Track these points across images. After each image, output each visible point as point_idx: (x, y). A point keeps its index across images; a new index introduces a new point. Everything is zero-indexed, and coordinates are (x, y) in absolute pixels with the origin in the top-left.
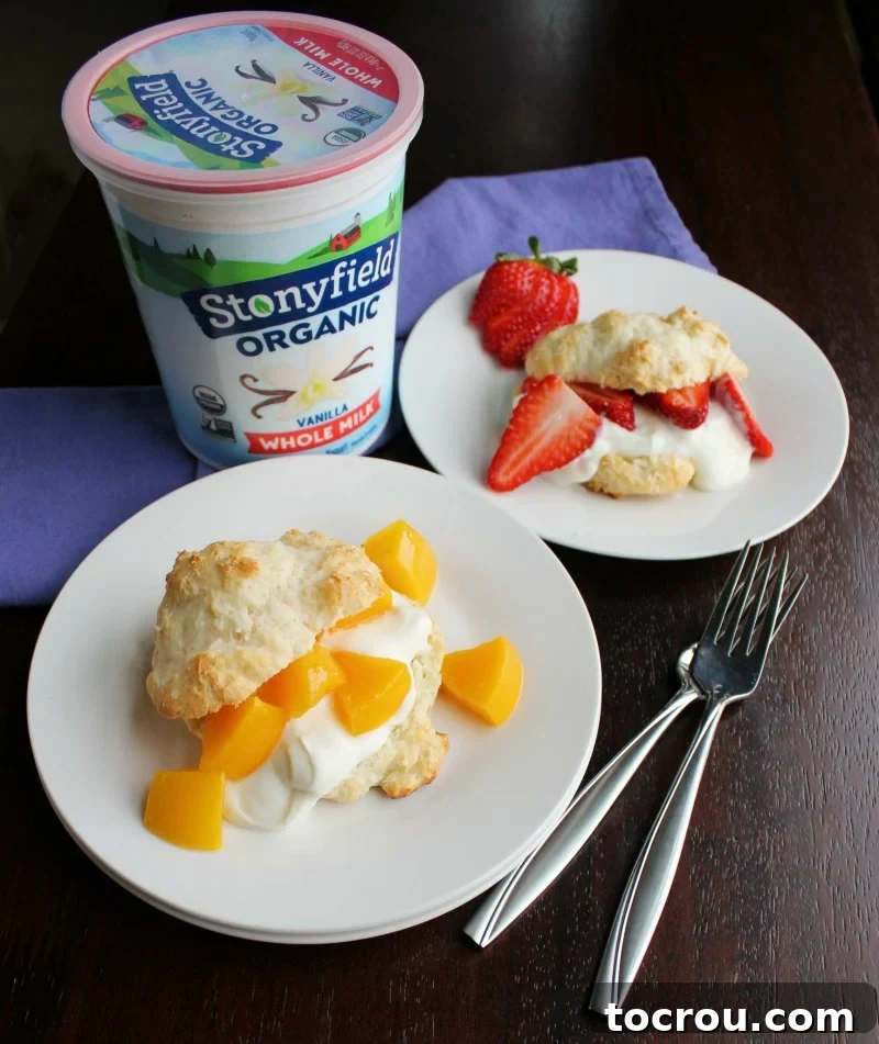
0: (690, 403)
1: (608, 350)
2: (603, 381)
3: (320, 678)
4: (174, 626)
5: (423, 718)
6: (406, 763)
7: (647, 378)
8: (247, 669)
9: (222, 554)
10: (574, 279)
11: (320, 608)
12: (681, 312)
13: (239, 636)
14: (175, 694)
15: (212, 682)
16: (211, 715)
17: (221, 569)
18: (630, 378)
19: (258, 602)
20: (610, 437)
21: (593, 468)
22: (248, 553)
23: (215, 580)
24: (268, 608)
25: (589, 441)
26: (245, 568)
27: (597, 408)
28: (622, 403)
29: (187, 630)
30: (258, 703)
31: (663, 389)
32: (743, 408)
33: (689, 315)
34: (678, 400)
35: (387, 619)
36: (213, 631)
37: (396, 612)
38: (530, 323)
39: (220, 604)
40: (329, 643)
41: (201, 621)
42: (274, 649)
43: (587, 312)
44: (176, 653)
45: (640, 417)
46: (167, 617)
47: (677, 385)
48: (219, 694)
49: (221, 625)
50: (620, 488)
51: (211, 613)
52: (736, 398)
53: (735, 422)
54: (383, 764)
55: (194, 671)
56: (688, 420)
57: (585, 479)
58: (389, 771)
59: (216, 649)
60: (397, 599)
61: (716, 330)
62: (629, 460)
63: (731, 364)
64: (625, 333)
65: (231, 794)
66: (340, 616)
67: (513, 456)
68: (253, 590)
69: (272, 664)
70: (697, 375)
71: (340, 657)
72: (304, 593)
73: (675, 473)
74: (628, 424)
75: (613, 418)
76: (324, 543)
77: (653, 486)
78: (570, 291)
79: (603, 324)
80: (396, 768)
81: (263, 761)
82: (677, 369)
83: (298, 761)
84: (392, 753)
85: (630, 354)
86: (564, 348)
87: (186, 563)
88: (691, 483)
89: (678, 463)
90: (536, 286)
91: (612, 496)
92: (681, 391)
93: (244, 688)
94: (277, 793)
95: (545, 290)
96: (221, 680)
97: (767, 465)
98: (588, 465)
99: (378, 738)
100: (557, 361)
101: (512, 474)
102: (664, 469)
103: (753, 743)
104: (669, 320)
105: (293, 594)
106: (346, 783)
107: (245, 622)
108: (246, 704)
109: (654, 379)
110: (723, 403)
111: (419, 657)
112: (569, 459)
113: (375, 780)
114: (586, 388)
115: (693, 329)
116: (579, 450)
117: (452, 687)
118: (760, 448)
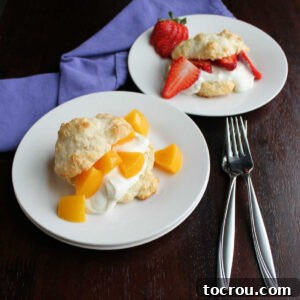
0: (231, 62)
1: (200, 47)
2: (199, 57)
3: (114, 160)
4: (62, 147)
5: (150, 172)
6: (146, 187)
7: (214, 54)
8: (89, 158)
9: (77, 122)
10: (186, 25)
11: (112, 136)
12: (224, 32)
13: (85, 148)
14: (66, 169)
15: (78, 163)
16: (78, 176)
17: (77, 127)
18: (209, 55)
19: (90, 135)
20: (204, 76)
21: (199, 87)
22: (86, 120)
23: (75, 130)
24: (94, 138)
25: (197, 78)
26: (85, 125)
27: (198, 67)
28: (207, 64)
29: (67, 148)
30: (94, 169)
31: (220, 57)
32: (249, 62)
33: (227, 32)
34: (226, 61)
35: (134, 140)
36: (76, 147)
37: (137, 138)
38: (172, 42)
39: (78, 138)
40: (115, 149)
41: (72, 145)
42: (98, 151)
43: (191, 35)
44: (64, 156)
45: (213, 69)
46: (60, 145)
47: (225, 55)
48: (81, 167)
49: (79, 145)
50: (210, 94)
51: (75, 141)
52: (246, 59)
53: (247, 67)
54: (138, 188)
55: (71, 161)
56: (230, 67)
57: (197, 91)
58: (140, 191)
59: (78, 153)
60: (137, 134)
61: (237, 36)
62: (211, 83)
63: (244, 48)
64: (205, 40)
65: (87, 203)
66: (118, 139)
67: (171, 86)
68: (88, 132)
69: (98, 156)
70: (232, 52)
71: (120, 154)
72: (105, 132)
73: (228, 87)
74: (210, 71)
75: (204, 69)
76: (110, 116)
77: (220, 92)
78: (185, 30)
79: (198, 38)
80: (142, 189)
81: (97, 190)
82: (224, 50)
83: (109, 188)
84: (140, 184)
85: (208, 47)
86: (185, 48)
87: (64, 127)
88: (234, 91)
89: (229, 83)
90: (173, 28)
91: (207, 97)
92: (227, 58)
93: (89, 164)
94: (102, 200)
95: (176, 30)
96: (81, 162)
97: (260, 82)
98: (197, 87)
99: (135, 179)
100: (183, 52)
101: (171, 92)
102: (224, 85)
103: (264, 173)
104: (221, 35)
105: (102, 133)
106: (126, 195)
107: (87, 143)
108: (90, 170)
109: (218, 54)
110: (242, 62)
111: (146, 153)
112: (191, 85)
113: (135, 194)
114: (194, 60)
115: (229, 37)
116: (193, 82)
117: (158, 162)
118: (257, 76)
